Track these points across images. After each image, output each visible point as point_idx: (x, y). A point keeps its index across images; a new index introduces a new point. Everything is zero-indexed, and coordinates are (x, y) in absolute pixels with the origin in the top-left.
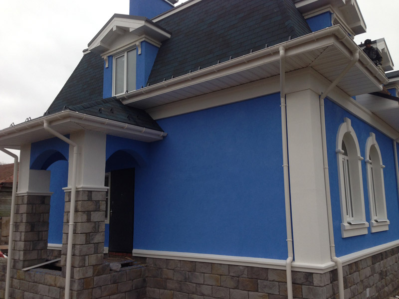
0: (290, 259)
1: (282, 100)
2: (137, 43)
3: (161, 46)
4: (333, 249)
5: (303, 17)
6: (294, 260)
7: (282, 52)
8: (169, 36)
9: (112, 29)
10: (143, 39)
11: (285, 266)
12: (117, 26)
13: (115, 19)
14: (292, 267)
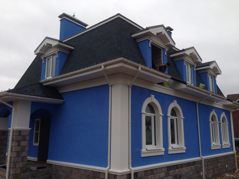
0: (108, 167)
1: (110, 88)
2: (56, 52)
3: (70, 53)
4: (130, 163)
5: (136, 41)
6: (110, 168)
7: (103, 67)
8: (73, 48)
9: (45, 44)
10: (59, 51)
11: (105, 171)
12: (47, 44)
13: (46, 39)
14: (108, 172)
